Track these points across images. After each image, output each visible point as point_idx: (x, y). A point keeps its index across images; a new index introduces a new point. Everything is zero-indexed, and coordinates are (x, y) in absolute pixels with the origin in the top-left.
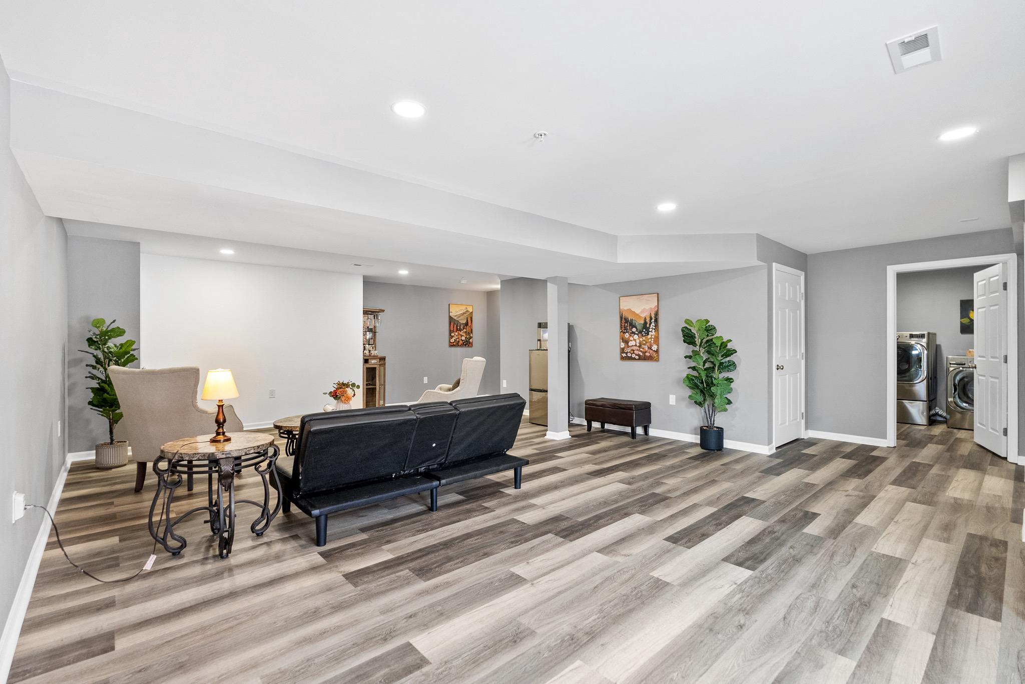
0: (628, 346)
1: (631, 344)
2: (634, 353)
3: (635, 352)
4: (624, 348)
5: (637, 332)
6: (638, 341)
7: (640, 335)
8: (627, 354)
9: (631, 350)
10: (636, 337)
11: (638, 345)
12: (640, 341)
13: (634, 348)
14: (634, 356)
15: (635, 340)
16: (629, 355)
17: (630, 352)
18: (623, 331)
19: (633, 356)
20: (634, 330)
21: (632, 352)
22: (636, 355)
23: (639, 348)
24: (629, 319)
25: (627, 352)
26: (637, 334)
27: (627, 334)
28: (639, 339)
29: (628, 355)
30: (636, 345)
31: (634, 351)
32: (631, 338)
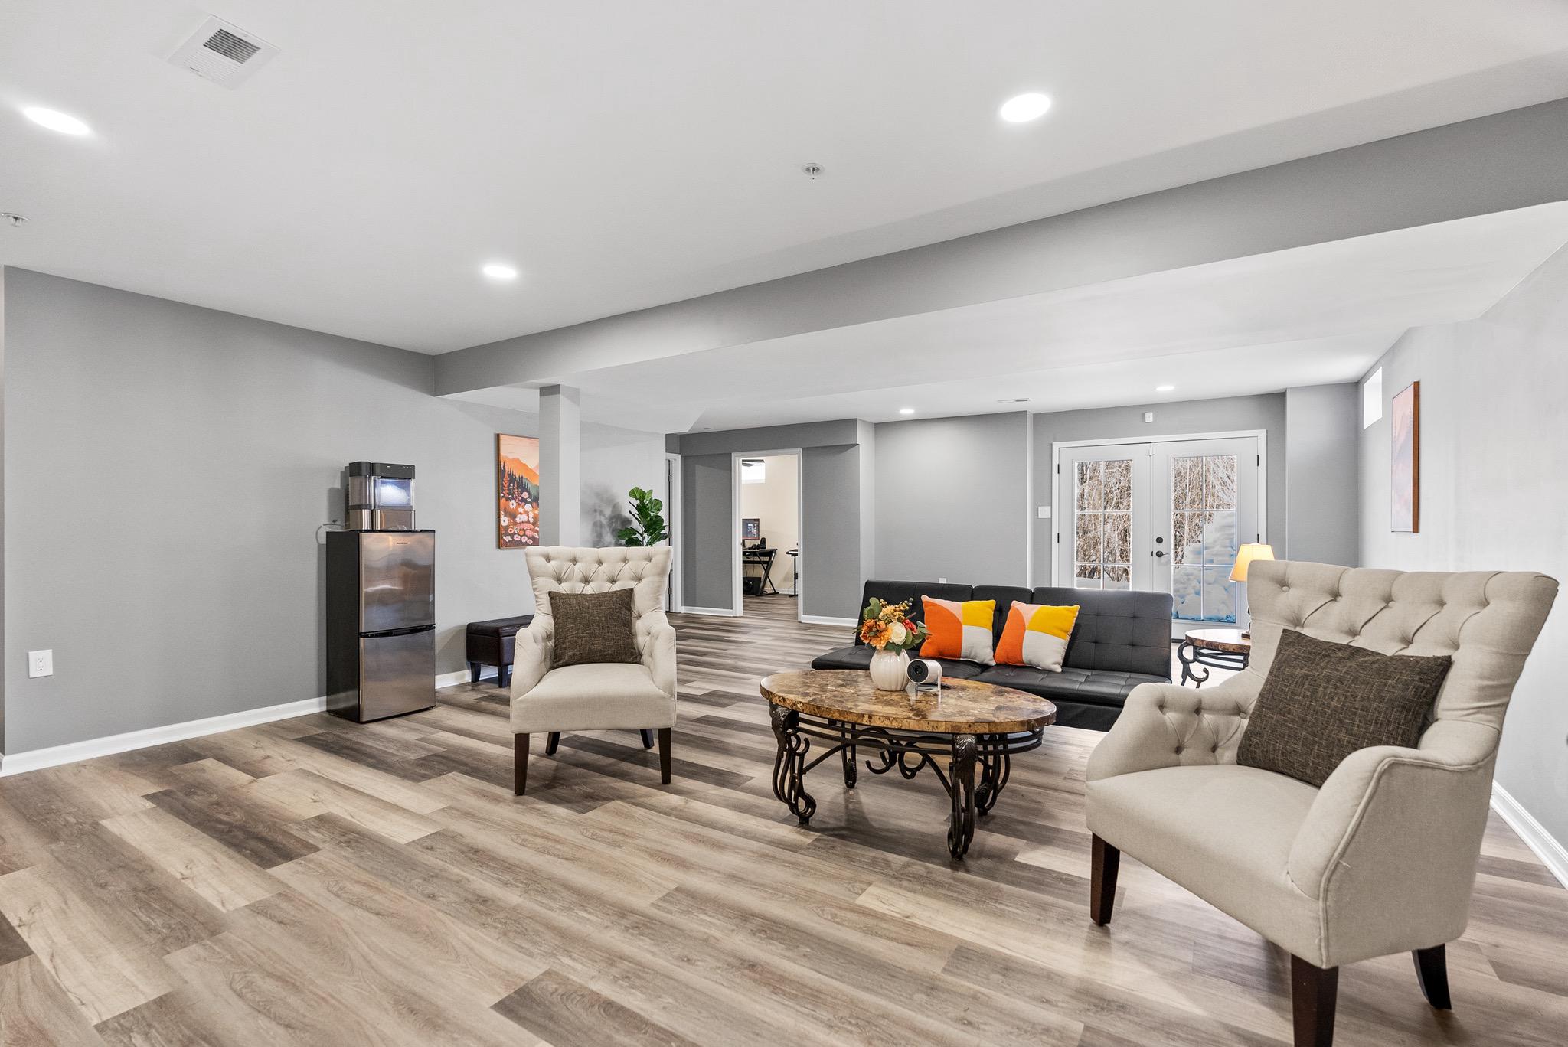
0: (515, 524)
1: (520, 518)
2: (524, 535)
3: (527, 532)
4: (508, 526)
5: (529, 500)
6: (531, 515)
7: (534, 504)
8: (512, 537)
9: (520, 530)
10: (528, 507)
11: (531, 520)
12: (535, 514)
13: (526, 526)
14: (524, 539)
15: (527, 513)
16: (517, 538)
17: (518, 534)
18: (507, 496)
19: (524, 541)
20: (525, 495)
21: (522, 533)
22: (529, 538)
23: (532, 527)
24: (517, 476)
25: (514, 533)
26: (531, 503)
27: (513, 501)
28: (533, 511)
29: (515, 538)
30: (528, 522)
31: (524, 531)
32: (521, 510)
